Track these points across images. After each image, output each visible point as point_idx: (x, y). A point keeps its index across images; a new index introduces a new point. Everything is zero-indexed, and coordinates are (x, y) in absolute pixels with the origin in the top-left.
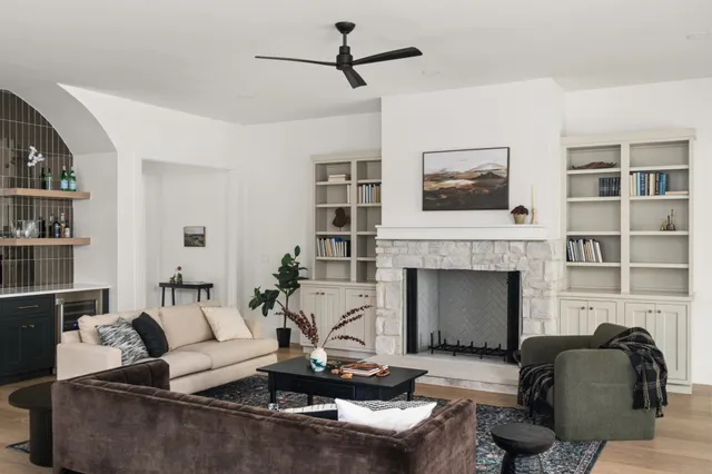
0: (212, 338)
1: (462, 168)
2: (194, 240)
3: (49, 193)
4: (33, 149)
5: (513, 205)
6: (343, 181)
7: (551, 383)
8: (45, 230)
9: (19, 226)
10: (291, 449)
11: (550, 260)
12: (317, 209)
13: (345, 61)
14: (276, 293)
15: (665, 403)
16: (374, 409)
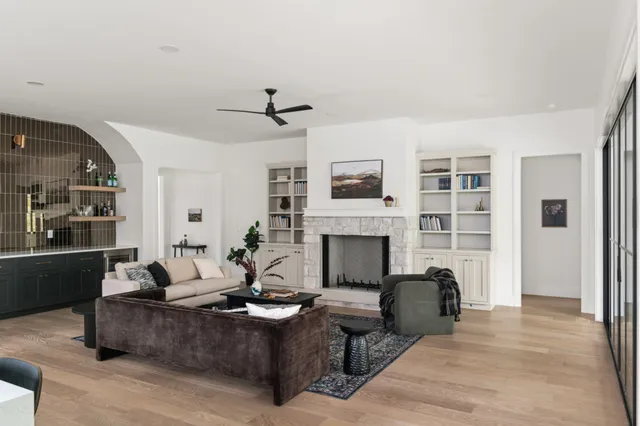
0: (199, 277)
1: (355, 173)
2: (195, 217)
3: (100, 188)
4: (90, 161)
5: (385, 195)
6: (286, 180)
7: (393, 302)
8: (97, 212)
9: (82, 209)
10: (221, 330)
11: (407, 228)
12: (270, 198)
13: (271, 111)
14: (244, 251)
15: (459, 313)
16: (267, 309)
